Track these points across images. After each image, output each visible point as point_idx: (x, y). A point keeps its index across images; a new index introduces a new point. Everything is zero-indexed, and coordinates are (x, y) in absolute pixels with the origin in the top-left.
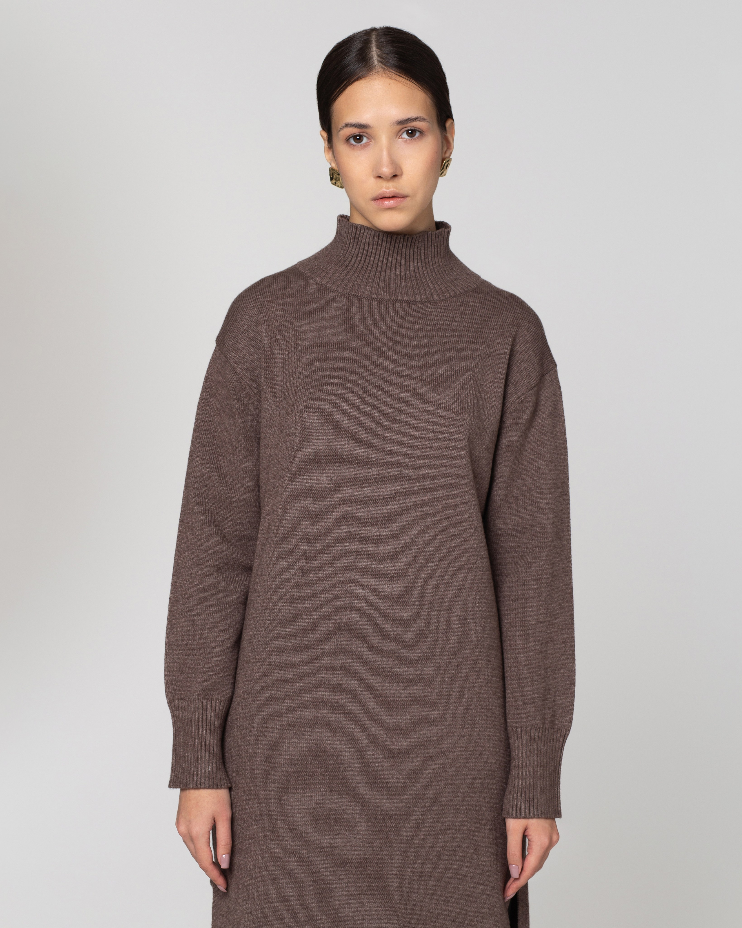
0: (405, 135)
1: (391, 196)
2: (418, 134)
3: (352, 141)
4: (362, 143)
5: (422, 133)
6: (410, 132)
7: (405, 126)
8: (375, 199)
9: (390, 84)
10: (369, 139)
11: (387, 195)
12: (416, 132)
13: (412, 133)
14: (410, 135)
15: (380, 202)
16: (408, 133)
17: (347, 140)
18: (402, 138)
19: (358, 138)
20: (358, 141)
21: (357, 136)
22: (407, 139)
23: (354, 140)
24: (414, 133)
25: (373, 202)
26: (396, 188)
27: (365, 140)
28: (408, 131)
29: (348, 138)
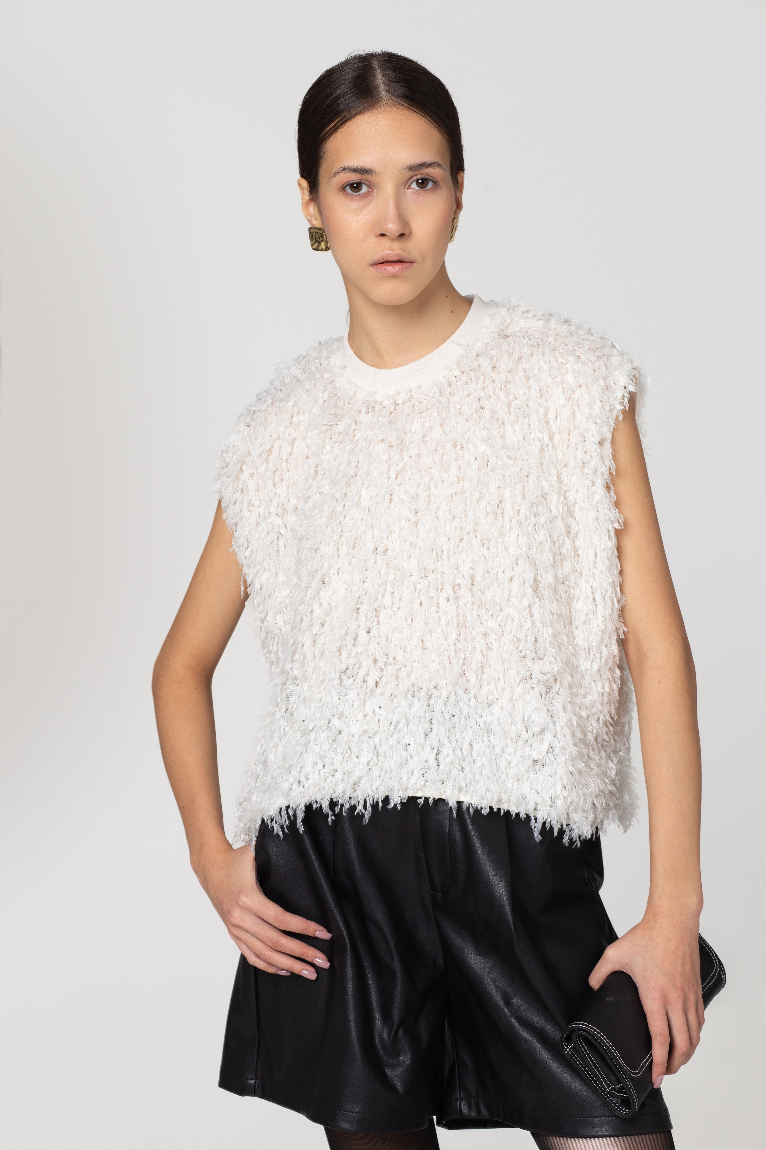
0: (414, 186)
1: (396, 260)
2: (430, 185)
3: (348, 189)
4: (361, 192)
5: (435, 182)
6: (420, 181)
7: (418, 172)
8: (374, 264)
9: (401, 120)
10: (371, 188)
11: (391, 259)
12: (428, 182)
13: (423, 183)
14: (420, 186)
15: (381, 267)
16: (418, 184)
17: (343, 188)
18: (410, 189)
19: (356, 187)
20: (355, 190)
21: (354, 183)
22: (417, 190)
23: (351, 189)
24: (426, 183)
25: (371, 268)
26: (403, 250)
27: (364, 189)
28: (418, 180)
29: (344, 186)
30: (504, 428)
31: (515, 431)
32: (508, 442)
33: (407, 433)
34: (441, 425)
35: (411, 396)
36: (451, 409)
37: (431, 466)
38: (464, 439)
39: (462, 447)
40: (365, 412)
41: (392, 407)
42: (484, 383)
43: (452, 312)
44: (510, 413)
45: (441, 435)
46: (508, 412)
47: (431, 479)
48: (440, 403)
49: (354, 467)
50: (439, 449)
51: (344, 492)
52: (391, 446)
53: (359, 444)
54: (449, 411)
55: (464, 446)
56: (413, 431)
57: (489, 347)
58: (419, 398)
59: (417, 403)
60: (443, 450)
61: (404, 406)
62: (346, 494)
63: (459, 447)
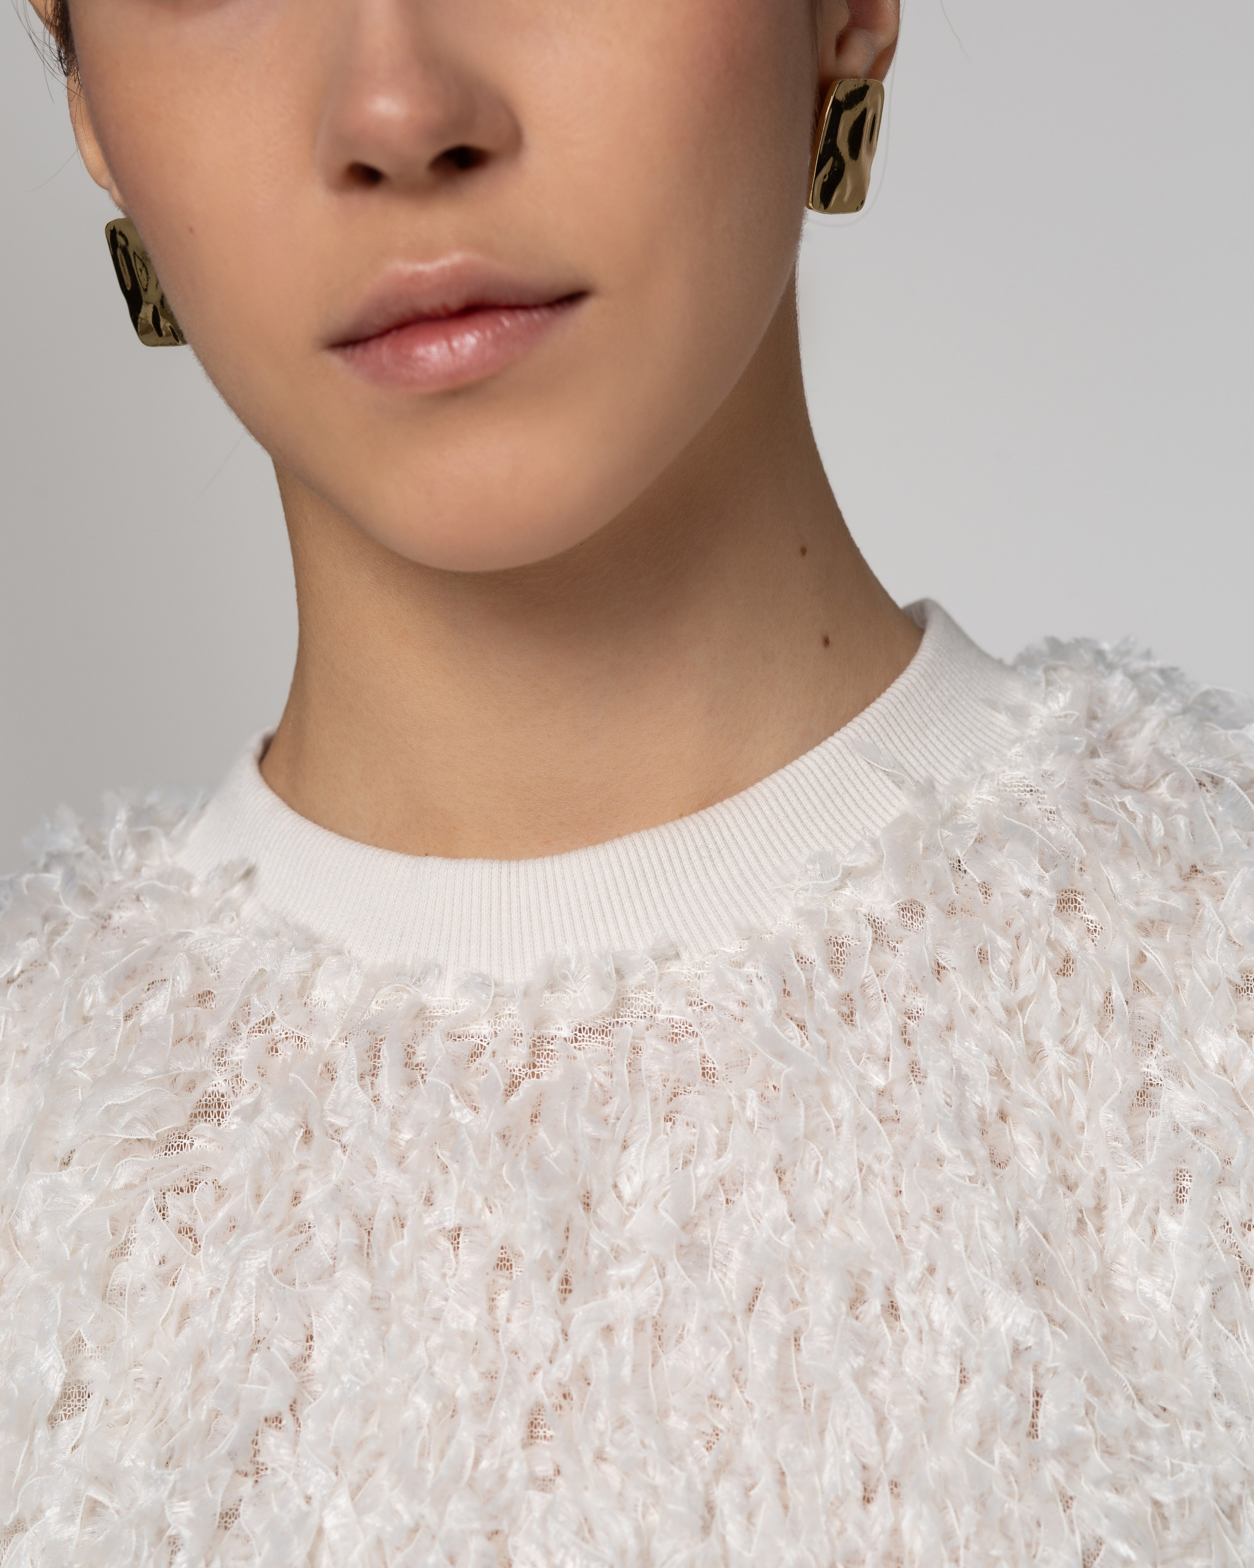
30: (1099, 1230)
31: (1161, 1249)
32: (1128, 1313)
33: (593, 1202)
34: (780, 1174)
35: (621, 1002)
36: (836, 1091)
37: (722, 1393)
38: (907, 1265)
39: (892, 1309)
40: (355, 1073)
41: (518, 1056)
42: (1013, 982)
43: (826, 642)
44: (1137, 1148)
45: (779, 1228)
46: (1127, 1138)
47: (722, 1469)
48: (781, 1056)
49: (286, 1365)
50: (769, 1303)
51: (217, 1500)
52: (504, 1264)
53: (317, 1242)
54: (826, 1099)
55: (905, 1301)
56: (627, 1191)
57: (1036, 807)
58: (660, 1016)
59: (652, 1044)
60: (785, 1311)
61: (580, 1054)
62: (228, 1517)
63: (874, 1306)
